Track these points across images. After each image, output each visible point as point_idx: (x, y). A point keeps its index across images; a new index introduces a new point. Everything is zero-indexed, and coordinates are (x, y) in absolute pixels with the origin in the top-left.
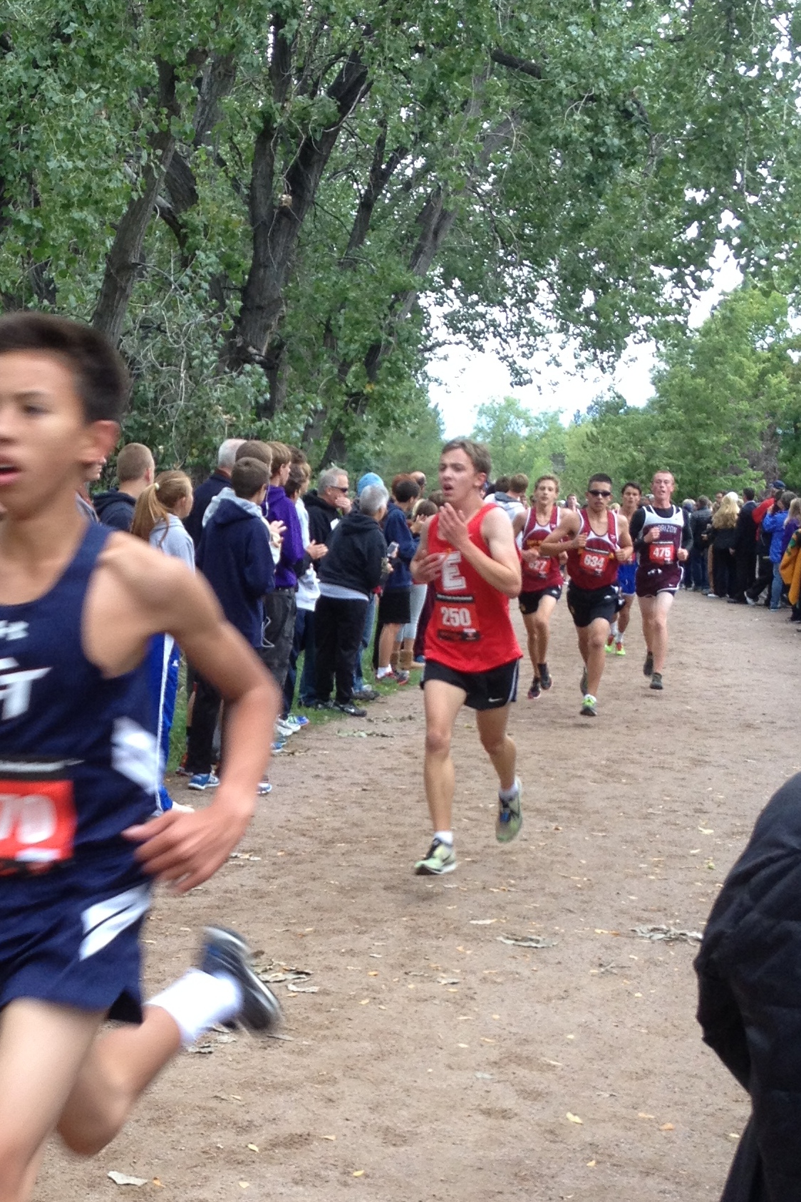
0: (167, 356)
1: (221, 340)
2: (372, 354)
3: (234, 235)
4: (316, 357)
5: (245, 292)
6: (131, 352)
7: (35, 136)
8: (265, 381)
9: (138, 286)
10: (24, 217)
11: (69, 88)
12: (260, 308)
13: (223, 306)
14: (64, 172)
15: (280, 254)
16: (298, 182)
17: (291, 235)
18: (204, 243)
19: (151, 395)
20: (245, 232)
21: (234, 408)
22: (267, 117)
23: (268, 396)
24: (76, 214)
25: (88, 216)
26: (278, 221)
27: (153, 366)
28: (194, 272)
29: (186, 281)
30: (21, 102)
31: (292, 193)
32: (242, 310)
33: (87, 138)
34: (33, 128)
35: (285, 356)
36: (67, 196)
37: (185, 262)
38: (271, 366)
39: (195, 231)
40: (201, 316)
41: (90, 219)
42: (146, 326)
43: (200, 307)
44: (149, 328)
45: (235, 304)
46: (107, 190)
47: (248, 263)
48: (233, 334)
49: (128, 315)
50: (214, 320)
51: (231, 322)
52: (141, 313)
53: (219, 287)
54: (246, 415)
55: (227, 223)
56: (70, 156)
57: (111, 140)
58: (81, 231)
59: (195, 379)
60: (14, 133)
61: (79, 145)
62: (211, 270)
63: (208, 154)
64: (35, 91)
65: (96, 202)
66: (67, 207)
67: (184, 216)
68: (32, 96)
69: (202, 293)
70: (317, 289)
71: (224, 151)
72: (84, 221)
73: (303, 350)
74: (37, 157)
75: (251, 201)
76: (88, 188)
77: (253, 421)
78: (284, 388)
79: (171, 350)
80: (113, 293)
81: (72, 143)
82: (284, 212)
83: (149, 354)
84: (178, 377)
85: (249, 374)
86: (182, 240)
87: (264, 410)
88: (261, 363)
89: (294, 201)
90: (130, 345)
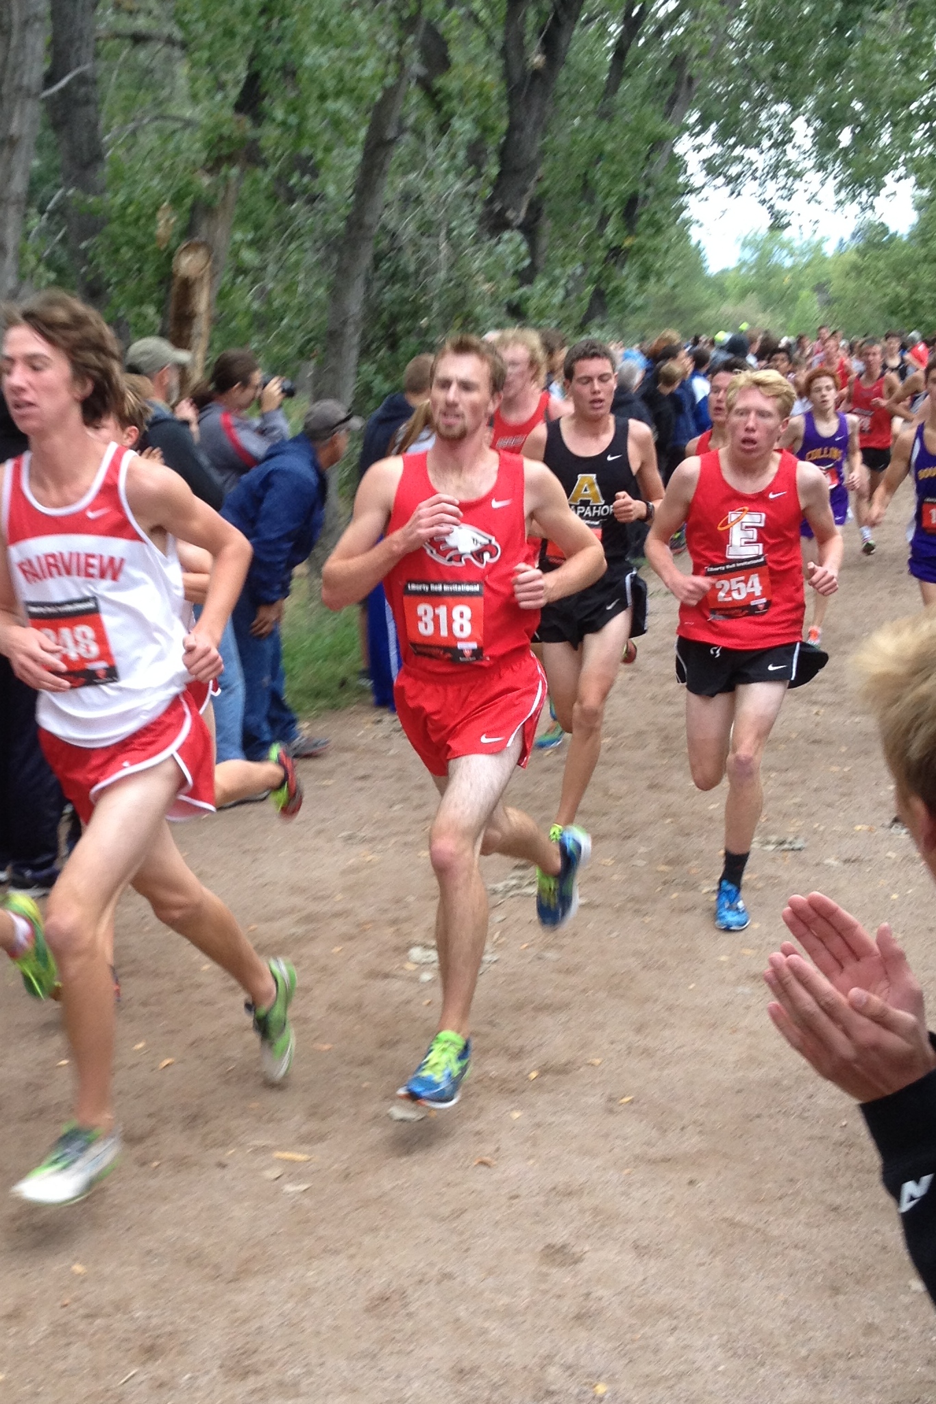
0: (426, 228)
1: (480, 208)
2: (631, 206)
3: (488, 99)
4: (576, 211)
5: (503, 156)
6: (391, 226)
8: (524, 248)
9: (395, 158)
12: (518, 171)
13: (481, 172)
16: (552, 44)
18: (460, 110)
19: (412, 268)
20: (501, 99)
21: (495, 276)
23: (528, 262)
24: (331, 105)
25: (341, 106)
26: (532, 82)
27: (413, 239)
28: (452, 141)
31: (544, 55)
32: (500, 174)
35: (546, 211)
37: (442, 131)
38: (530, 230)
39: (449, 97)
40: (459, 185)
41: (346, 109)
42: (406, 197)
43: (459, 176)
44: (410, 199)
45: (494, 168)
46: (361, 79)
47: (504, 125)
48: (490, 201)
49: (388, 188)
50: (473, 188)
51: (490, 189)
52: (401, 185)
53: (475, 153)
54: (507, 283)
55: (483, 85)
58: (336, 122)
59: (455, 245)
60: (267, 27)
62: (467, 137)
63: (462, 15)
65: (352, 90)
66: (323, 97)
67: (439, 82)
69: (460, 161)
70: (574, 142)
71: (477, 7)
72: (339, 111)
75: (505, 56)
77: (514, 289)
78: (544, 242)
79: (432, 222)
80: (372, 168)
82: (536, 73)
83: (408, 229)
84: (438, 248)
85: (508, 241)
86: (438, 107)
87: (526, 277)
88: (520, 227)
89: (547, 59)
90: (390, 217)
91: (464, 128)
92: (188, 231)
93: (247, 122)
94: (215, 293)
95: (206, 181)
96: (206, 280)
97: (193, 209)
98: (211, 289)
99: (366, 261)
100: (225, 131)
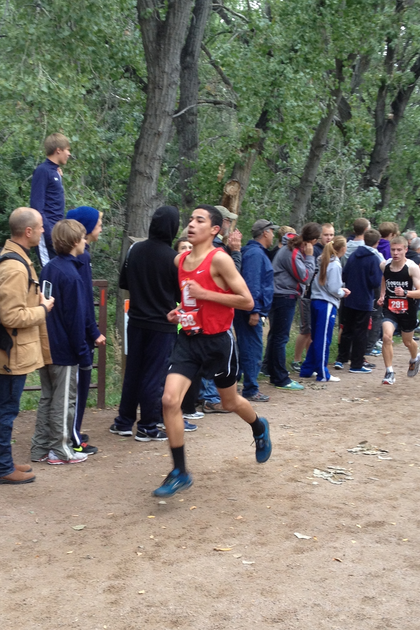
0: (336, 184)
1: (360, 177)
3: (367, 132)
4: (403, 184)
5: (372, 156)
6: (320, 183)
7: (281, 92)
8: (379, 194)
9: (324, 154)
10: (275, 126)
11: (296, 72)
12: (378, 162)
13: (361, 162)
14: (293, 107)
15: (387, 139)
16: (396, 107)
17: (393, 131)
18: (354, 135)
19: (329, 201)
20: (373, 130)
21: (365, 206)
22: (383, 81)
23: (380, 200)
24: (298, 124)
25: (303, 126)
26: (387, 125)
27: (330, 188)
28: (350, 148)
29: (345, 151)
30: (276, 79)
31: (393, 113)
32: (370, 163)
33: (303, 92)
34: (281, 89)
35: (389, 183)
36: (294, 117)
37: (345, 144)
38: (382, 187)
39: (350, 130)
40: (351, 166)
41: (304, 127)
42: (327, 171)
43: (351, 163)
44: (328, 172)
45: (367, 161)
46: (311, 114)
47: (373, 143)
48: (365, 174)
49: (319, 166)
50: (357, 168)
51: (365, 169)
52: (326, 166)
53: (360, 154)
54: (370, 209)
55: (364, 126)
56: (296, 100)
57: (314, 92)
58: (299, 132)
59: (348, 193)
60: (272, 92)
61: (300, 95)
62: (356, 147)
63: (357, 97)
64: (282, 74)
65: (307, 120)
66: (293, 122)
67: (346, 124)
68: (281, 76)
69: (352, 157)
70: (404, 154)
71: (365, 96)
72: (301, 127)
73: (397, 181)
74: (282, 101)
75: (376, 116)
76: (303, 113)
77: (373, 211)
78: (388, 197)
79: (338, 181)
80: (313, 158)
81: (297, 95)
82: (390, 121)
83: (328, 184)
84: (340, 193)
85: (372, 191)
86: (344, 134)
87: (379, 207)
88: (378, 186)
89: (394, 116)
90: (320, 179)
91: (355, 143)
92: (231, 176)
93: (261, 131)
94: (241, 203)
95: (241, 155)
96: (237, 197)
97: (234, 168)
98: (239, 200)
99: (309, 196)
100: (251, 134)
